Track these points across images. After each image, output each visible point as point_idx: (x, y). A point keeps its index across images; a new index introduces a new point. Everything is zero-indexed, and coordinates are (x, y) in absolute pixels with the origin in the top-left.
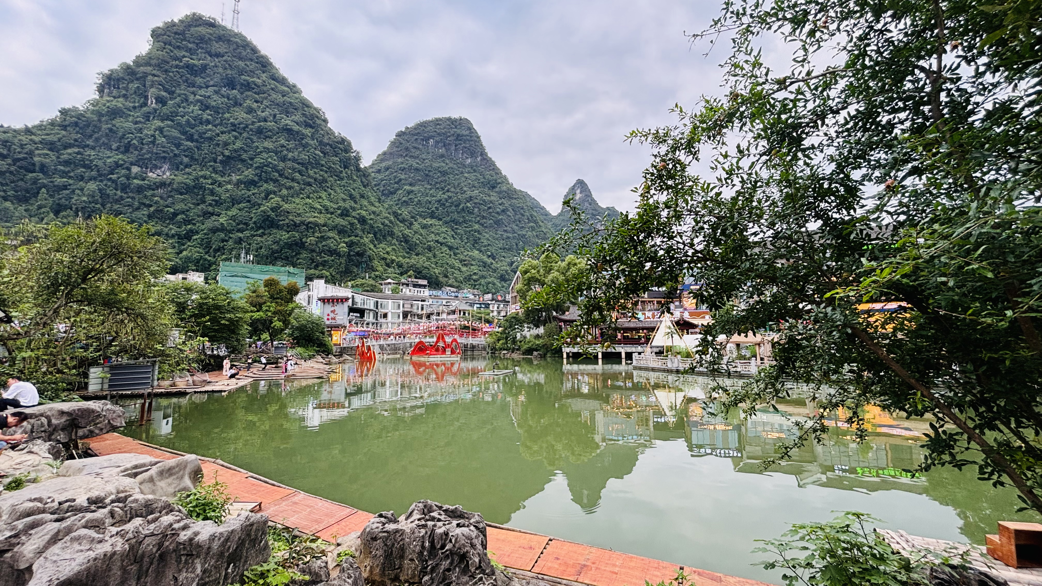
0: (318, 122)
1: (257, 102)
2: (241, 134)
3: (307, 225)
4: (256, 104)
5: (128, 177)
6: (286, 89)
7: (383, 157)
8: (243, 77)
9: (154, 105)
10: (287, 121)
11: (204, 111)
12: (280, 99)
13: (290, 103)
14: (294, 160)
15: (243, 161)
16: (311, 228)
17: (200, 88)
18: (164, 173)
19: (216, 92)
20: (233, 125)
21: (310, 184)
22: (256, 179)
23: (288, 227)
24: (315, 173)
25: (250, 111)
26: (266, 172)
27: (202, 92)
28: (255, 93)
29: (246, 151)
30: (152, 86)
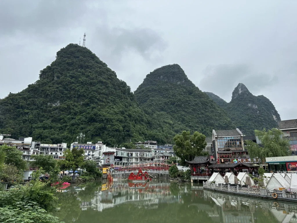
0: (113, 77)
1: (90, 72)
2: (84, 86)
3: (107, 120)
4: (90, 74)
5: (47, 107)
6: (101, 66)
7: (141, 87)
8: (86, 64)
9: (56, 79)
10: (101, 78)
11: (72, 79)
12: (99, 70)
13: (102, 71)
14: (103, 94)
15: (84, 96)
16: (109, 121)
17: (71, 70)
18: (58, 104)
19: (76, 71)
20: (82, 82)
21: (109, 102)
22: (89, 103)
23: (100, 121)
24: (112, 98)
25: (88, 76)
26: (92, 100)
27: (71, 72)
28: (90, 69)
29: (86, 92)
30: (56, 73)
